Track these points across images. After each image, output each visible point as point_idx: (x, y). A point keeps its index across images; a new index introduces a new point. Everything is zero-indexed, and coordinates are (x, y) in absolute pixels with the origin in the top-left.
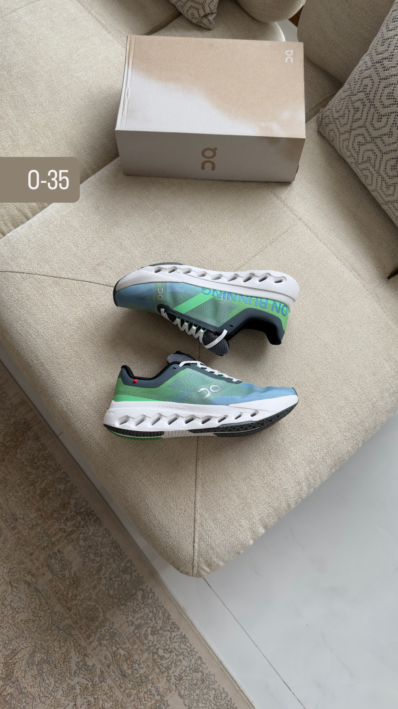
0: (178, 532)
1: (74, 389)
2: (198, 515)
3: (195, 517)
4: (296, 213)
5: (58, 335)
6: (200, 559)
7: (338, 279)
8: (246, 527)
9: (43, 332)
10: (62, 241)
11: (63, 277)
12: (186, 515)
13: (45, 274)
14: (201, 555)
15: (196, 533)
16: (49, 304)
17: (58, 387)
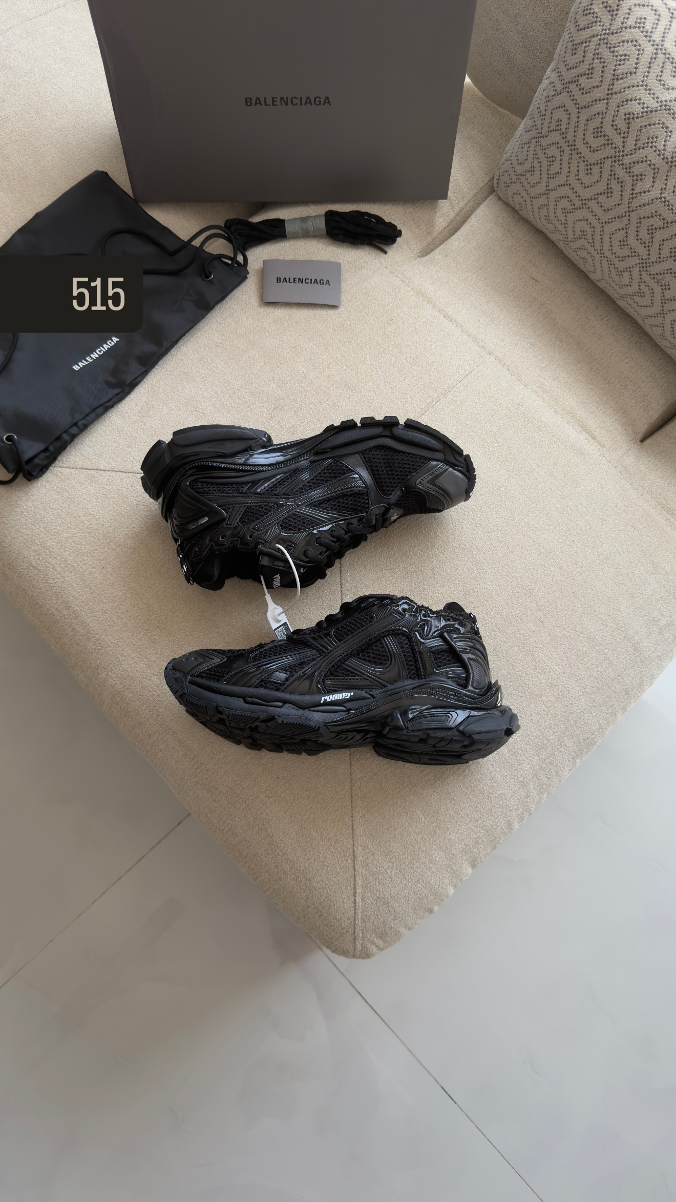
2: (359, 848)
3: (353, 851)
4: (483, 344)
6: (367, 924)
8: (441, 863)
9: (74, 560)
11: (103, 468)
12: (339, 849)
15: (357, 878)
17: (106, 651)
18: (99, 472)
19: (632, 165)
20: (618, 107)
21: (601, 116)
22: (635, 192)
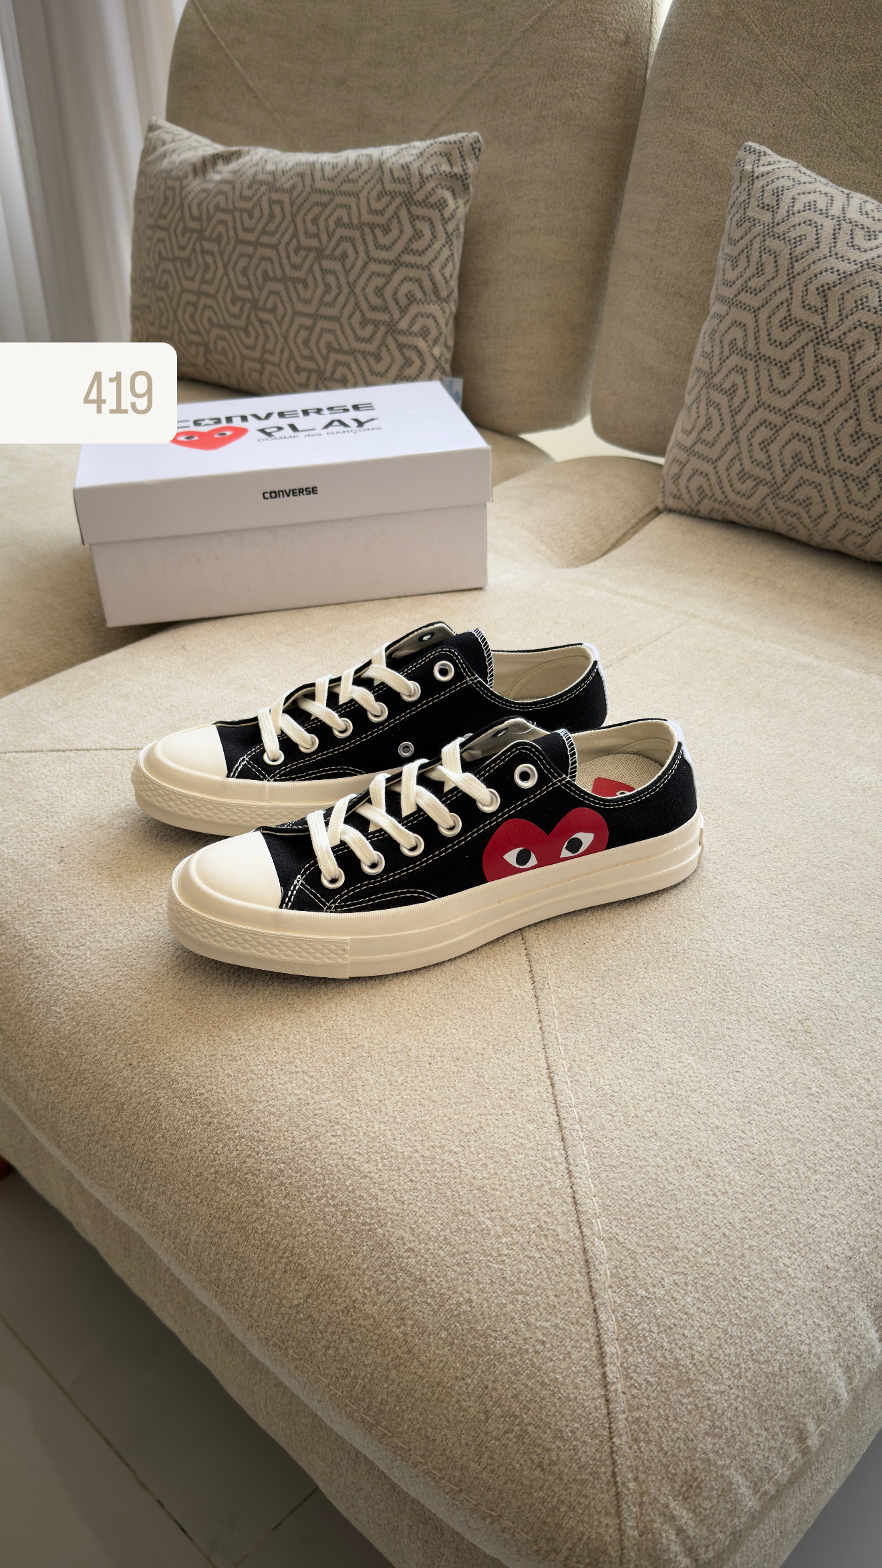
0: (528, 1324)
3: (585, 1250)
14: (642, 1425)
15: (603, 1317)
19: (843, 337)
20: (806, 285)
21: (786, 304)
22: (855, 364)
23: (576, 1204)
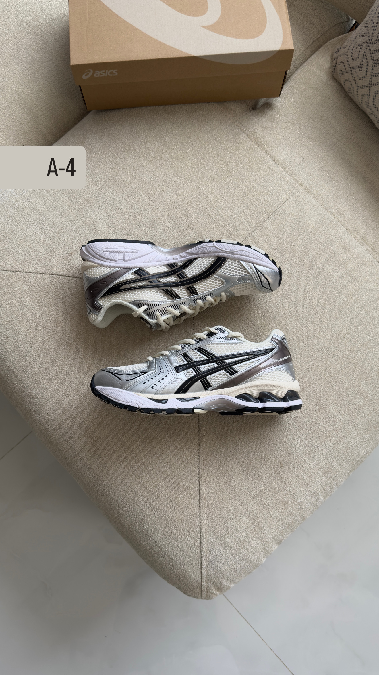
0: (183, 559)
1: (54, 402)
2: (205, 540)
3: (201, 542)
4: (297, 178)
5: (30, 340)
6: (209, 584)
7: (348, 255)
8: (258, 548)
9: (13, 338)
10: (26, 227)
11: (31, 271)
12: (191, 541)
13: (10, 269)
14: (210, 580)
15: (203, 559)
16: (17, 305)
17: (35, 400)
18: (28, 274)
23: (200, 528)
